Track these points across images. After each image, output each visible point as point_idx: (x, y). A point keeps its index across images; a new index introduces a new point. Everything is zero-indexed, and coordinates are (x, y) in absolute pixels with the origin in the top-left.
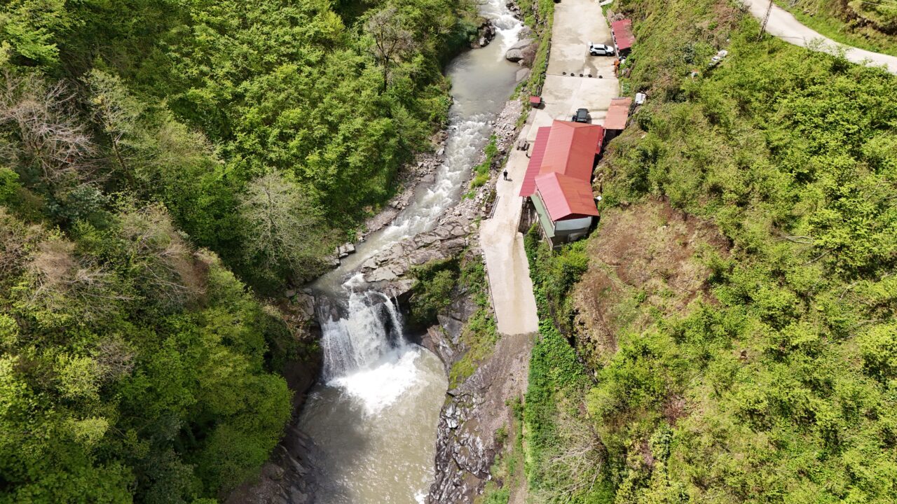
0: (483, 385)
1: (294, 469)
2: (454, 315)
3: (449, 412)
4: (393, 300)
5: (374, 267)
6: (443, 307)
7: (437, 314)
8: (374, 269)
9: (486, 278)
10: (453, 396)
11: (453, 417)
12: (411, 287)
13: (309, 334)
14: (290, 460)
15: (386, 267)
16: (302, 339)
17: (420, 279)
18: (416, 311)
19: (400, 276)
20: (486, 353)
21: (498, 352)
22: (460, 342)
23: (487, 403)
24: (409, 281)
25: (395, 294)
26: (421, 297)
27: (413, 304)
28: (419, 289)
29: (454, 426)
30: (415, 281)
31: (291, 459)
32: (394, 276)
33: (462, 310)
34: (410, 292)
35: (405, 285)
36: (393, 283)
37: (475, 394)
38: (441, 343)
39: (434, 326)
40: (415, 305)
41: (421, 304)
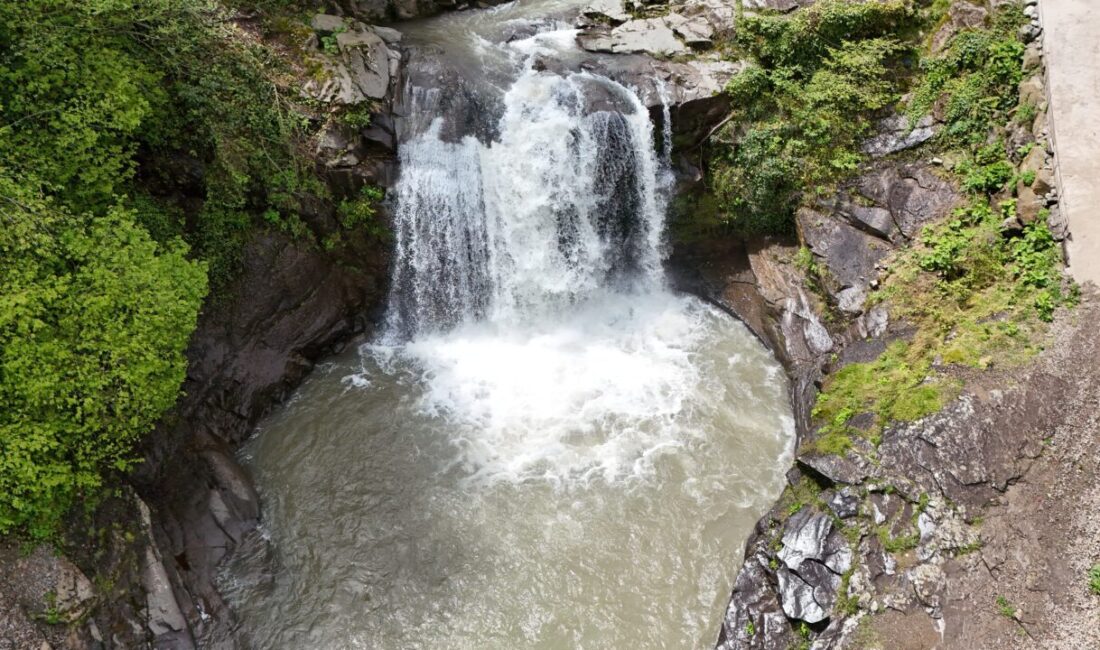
0: (978, 472)
1: (139, 598)
2: (861, 213)
3: (800, 546)
4: (656, 112)
5: (621, 17)
6: (827, 181)
7: (797, 202)
8: (616, 23)
9: (1030, 85)
10: (824, 483)
11: (815, 571)
12: (727, 84)
13: (352, 160)
14: (142, 559)
15: (658, 22)
16: (321, 165)
17: (767, 62)
18: (727, 177)
19: (699, 47)
20: (1002, 345)
21: (1064, 352)
22: (870, 307)
23: (991, 555)
24: (727, 66)
25: (666, 98)
26: (753, 131)
27: (723, 149)
28: (754, 100)
29: (813, 615)
30: (745, 69)
31: (150, 556)
32: (678, 46)
33: (896, 202)
34: (722, 102)
35: (708, 78)
36: (669, 65)
37: (936, 502)
38: (790, 304)
39: (775, 249)
40: (727, 153)
41: (750, 154)
